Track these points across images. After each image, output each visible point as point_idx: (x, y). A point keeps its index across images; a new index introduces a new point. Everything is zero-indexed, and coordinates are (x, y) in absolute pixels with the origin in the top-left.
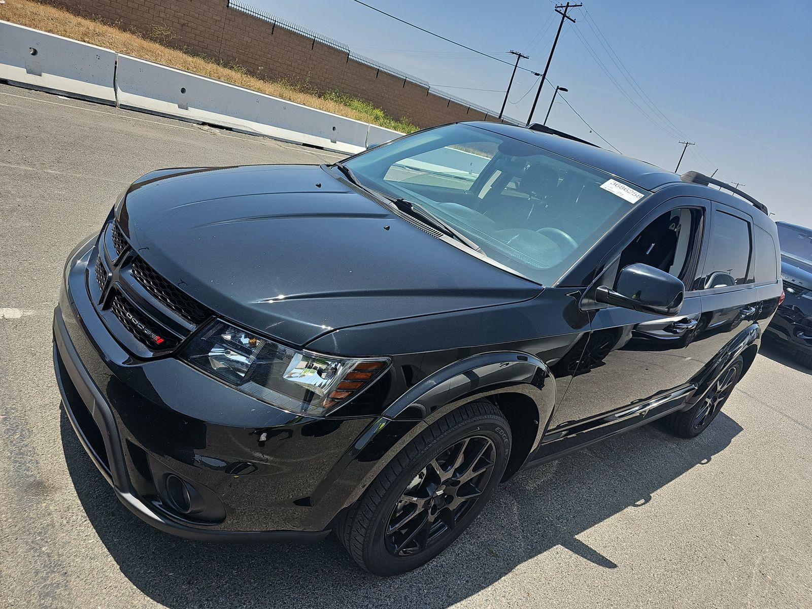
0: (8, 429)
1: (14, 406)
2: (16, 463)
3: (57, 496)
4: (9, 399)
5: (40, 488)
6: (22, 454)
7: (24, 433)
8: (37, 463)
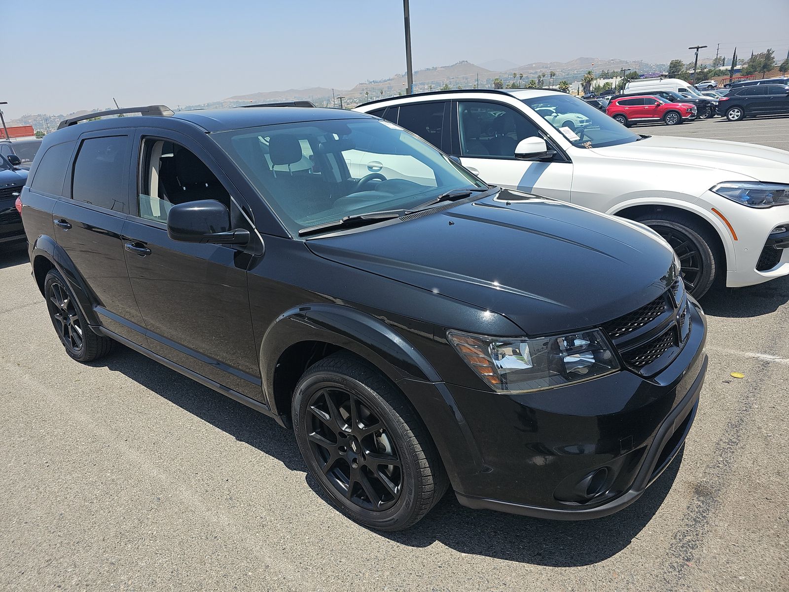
0: (693, 548)
1: (670, 570)
2: (705, 516)
3: (691, 478)
4: (670, 582)
5: (700, 491)
6: (695, 520)
7: (681, 537)
8: (689, 507)
